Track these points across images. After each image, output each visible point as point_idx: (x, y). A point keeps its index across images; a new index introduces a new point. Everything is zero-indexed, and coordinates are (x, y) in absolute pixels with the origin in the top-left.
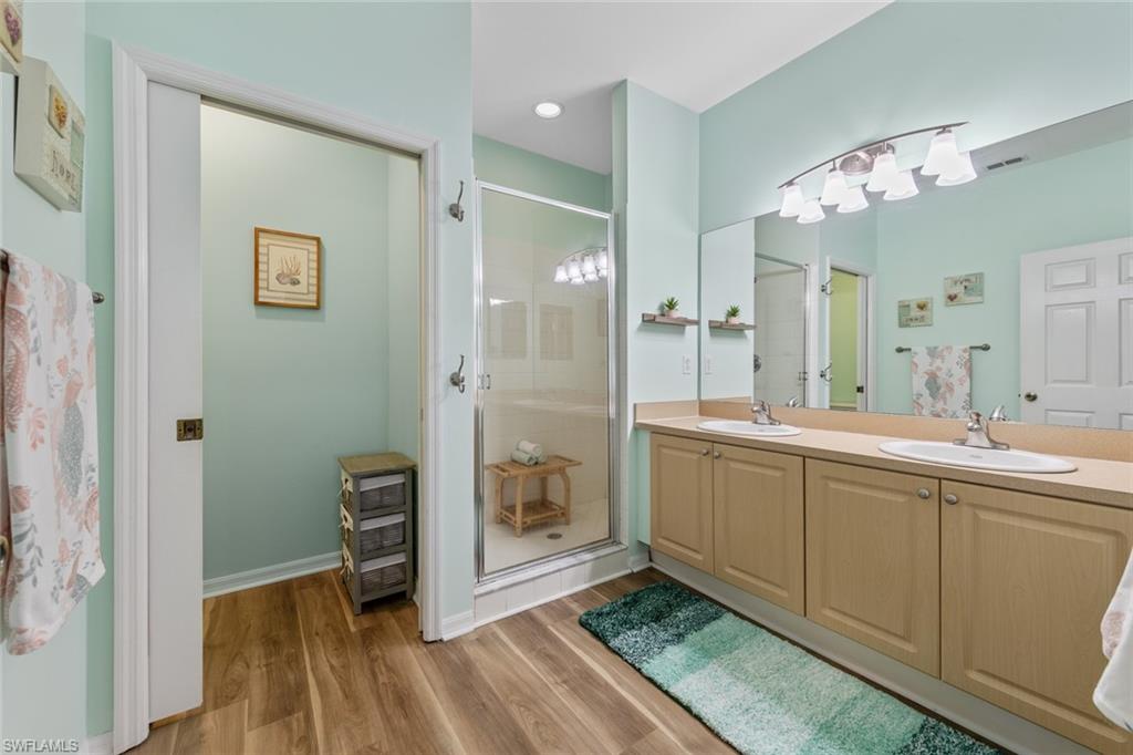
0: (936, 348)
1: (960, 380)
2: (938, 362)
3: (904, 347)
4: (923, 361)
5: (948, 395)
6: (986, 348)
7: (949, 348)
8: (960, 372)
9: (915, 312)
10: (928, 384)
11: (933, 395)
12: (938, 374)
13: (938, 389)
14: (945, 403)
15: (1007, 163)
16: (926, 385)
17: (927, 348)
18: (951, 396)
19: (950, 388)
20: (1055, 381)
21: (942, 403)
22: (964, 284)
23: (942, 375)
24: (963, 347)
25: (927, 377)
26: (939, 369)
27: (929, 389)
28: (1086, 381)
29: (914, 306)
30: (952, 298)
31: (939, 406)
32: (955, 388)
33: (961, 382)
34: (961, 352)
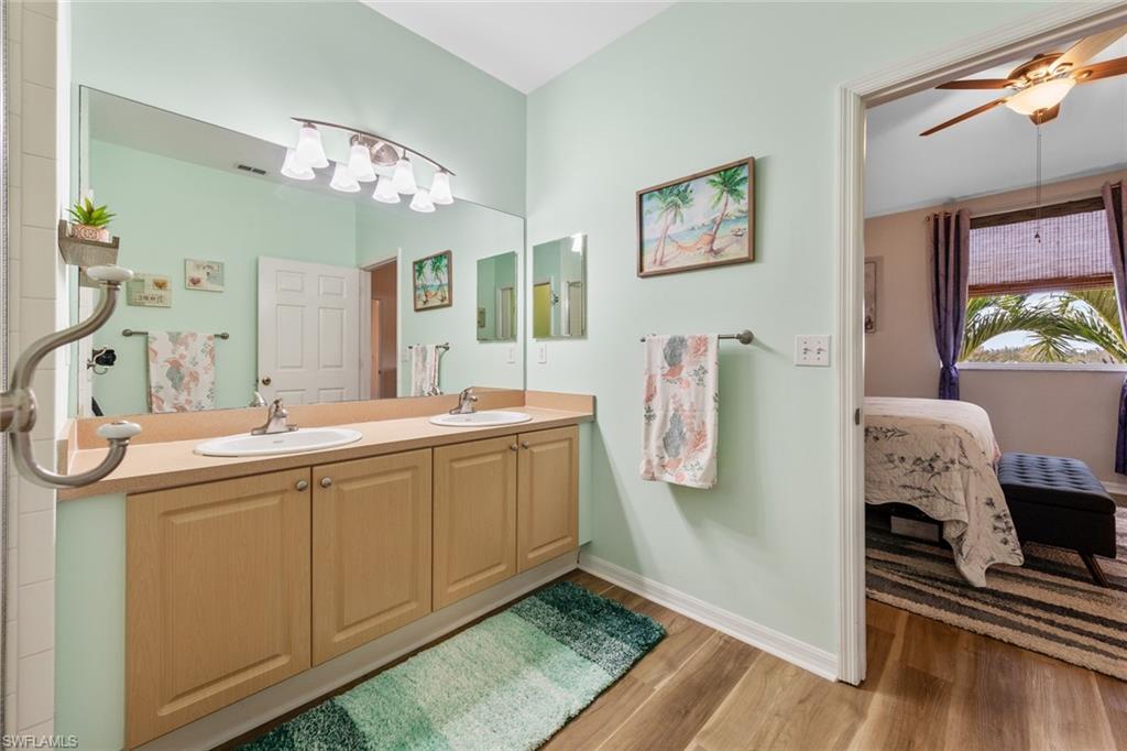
0: (179, 334)
1: (205, 368)
2: (182, 349)
3: (133, 330)
4: (163, 349)
5: (192, 385)
6: (224, 337)
7: (193, 335)
8: (205, 360)
9: (151, 291)
10: (170, 376)
11: (175, 387)
12: (182, 362)
13: (181, 379)
14: (189, 394)
15: (249, 169)
16: (167, 375)
17: (169, 333)
18: (197, 385)
19: (195, 377)
20: (283, 367)
21: (186, 393)
22: (207, 270)
23: (186, 363)
24: (208, 335)
25: (169, 366)
26: (183, 357)
27: (172, 380)
28: (301, 367)
29: (149, 282)
30: (195, 282)
31: (183, 397)
32: (200, 377)
33: (206, 370)
34: (205, 339)
